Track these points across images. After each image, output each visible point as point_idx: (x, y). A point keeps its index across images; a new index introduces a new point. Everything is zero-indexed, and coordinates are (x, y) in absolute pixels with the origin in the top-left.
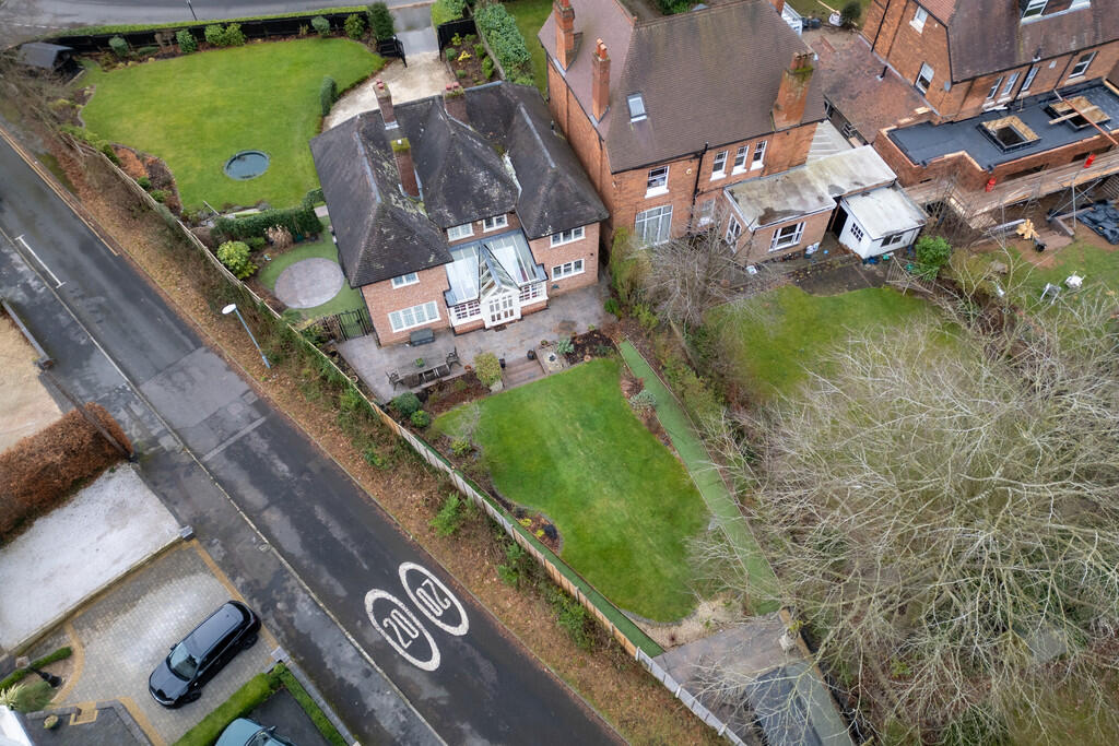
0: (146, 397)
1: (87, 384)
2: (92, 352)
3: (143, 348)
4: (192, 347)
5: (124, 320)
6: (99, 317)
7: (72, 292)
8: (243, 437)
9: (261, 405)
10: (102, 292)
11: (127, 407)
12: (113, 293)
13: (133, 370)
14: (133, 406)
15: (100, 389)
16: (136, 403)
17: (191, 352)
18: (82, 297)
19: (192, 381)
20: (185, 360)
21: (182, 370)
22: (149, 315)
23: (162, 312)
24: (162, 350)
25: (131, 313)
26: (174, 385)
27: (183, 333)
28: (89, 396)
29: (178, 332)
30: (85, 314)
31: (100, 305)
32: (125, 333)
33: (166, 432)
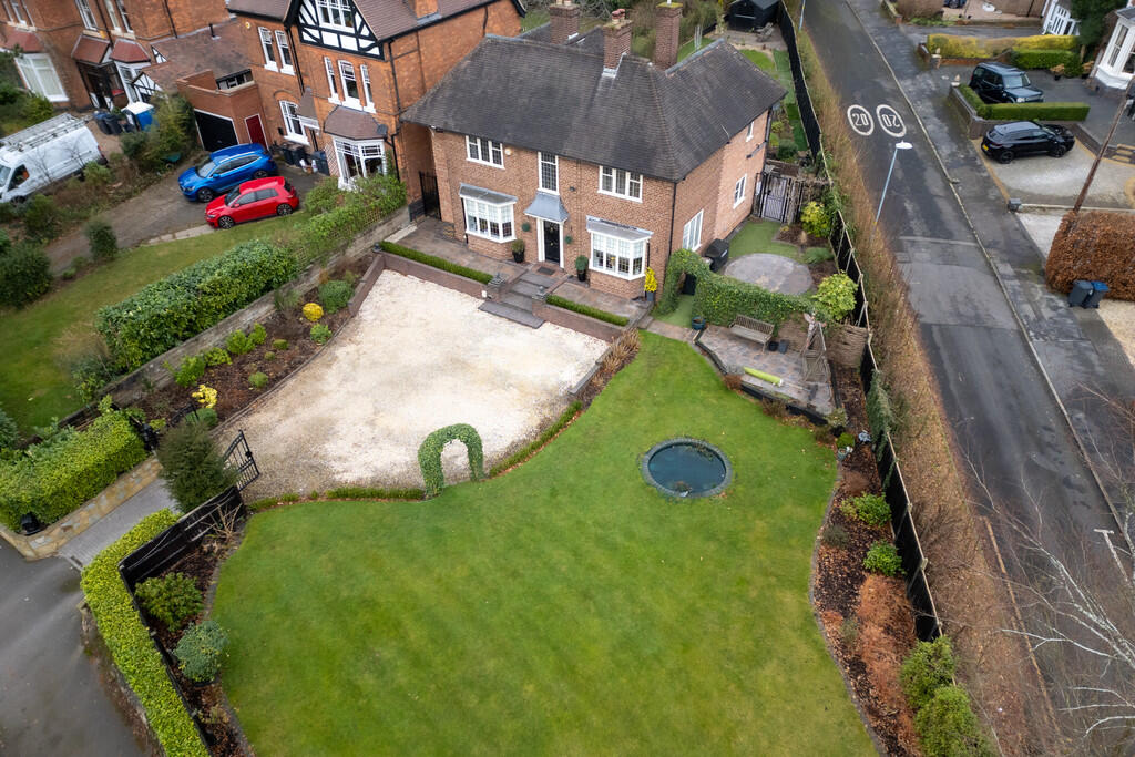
0: (1014, 316)
1: (1086, 362)
2: (1069, 397)
3: (997, 362)
4: (935, 329)
5: (1010, 407)
6: (1047, 437)
7: (1083, 503)
8: (931, 237)
9: (896, 247)
10: (1032, 468)
11: (1040, 318)
12: (1014, 454)
13: (1018, 348)
14: (1032, 316)
15: (1068, 350)
16: (1027, 316)
17: (940, 325)
18: (1067, 482)
19: (953, 299)
20: (951, 321)
21: (959, 315)
22: (972, 396)
23: (952, 387)
24: (971, 343)
25: (997, 413)
26: (975, 308)
27: (937, 349)
28: (1086, 348)
29: (944, 354)
30: (1068, 454)
31: (1042, 452)
32: (1016, 393)
33: (1004, 277)
